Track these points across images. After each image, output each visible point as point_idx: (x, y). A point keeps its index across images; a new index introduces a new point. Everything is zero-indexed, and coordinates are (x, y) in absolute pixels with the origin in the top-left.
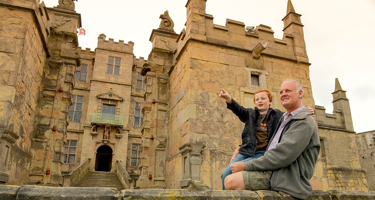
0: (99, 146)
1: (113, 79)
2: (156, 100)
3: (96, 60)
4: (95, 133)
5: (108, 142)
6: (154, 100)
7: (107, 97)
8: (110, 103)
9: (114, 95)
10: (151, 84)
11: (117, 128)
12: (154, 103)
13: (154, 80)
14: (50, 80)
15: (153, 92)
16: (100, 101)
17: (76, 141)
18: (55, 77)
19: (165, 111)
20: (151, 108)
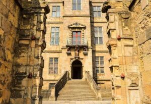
0: (72, 61)
1: (77, 13)
2: (122, 36)
3: (65, 2)
4: (69, 52)
5: (79, 58)
6: (119, 36)
7: (75, 26)
8: (77, 30)
9: (79, 24)
10: (113, 20)
11: (84, 48)
12: (119, 39)
13: (116, 16)
14: (24, 30)
15: (117, 28)
16: (71, 29)
17: (58, 58)
18: (28, 27)
19: (132, 46)
20: (116, 45)
